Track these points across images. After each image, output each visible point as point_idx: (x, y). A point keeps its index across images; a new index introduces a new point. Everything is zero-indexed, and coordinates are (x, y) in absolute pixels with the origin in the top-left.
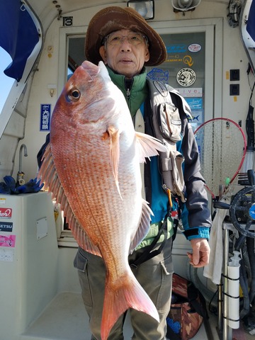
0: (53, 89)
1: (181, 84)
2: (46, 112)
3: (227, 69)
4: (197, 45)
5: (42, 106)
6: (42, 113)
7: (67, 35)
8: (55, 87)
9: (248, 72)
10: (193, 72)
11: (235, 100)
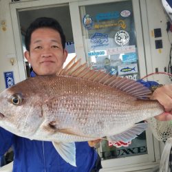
0: (13, 59)
1: (119, 44)
2: (9, 78)
3: (152, 29)
4: (127, 11)
5: (5, 74)
6: (6, 80)
7: (17, 9)
8: (14, 56)
9: (168, 30)
10: (126, 33)
11: (160, 52)
